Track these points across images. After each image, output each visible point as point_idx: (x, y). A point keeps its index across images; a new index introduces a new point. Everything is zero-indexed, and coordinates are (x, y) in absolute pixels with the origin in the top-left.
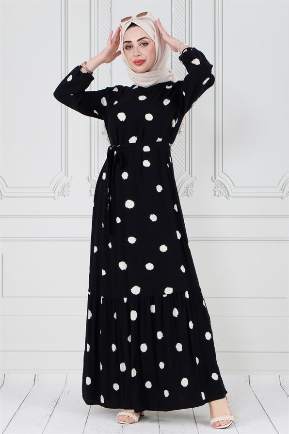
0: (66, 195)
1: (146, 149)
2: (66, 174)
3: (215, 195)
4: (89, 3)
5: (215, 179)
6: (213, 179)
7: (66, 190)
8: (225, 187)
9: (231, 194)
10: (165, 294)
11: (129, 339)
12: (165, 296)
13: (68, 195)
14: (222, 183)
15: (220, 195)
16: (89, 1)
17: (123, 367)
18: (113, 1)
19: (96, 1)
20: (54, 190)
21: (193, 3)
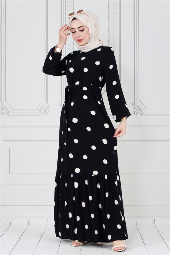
0: (47, 114)
1: (85, 89)
2: (47, 101)
3: (134, 114)
4: (60, 2)
5: (135, 104)
6: (133, 104)
7: (47, 111)
8: (140, 109)
9: (144, 113)
10: (93, 174)
11: (74, 199)
12: (93, 175)
13: (48, 114)
14: (138, 107)
15: (137, 114)
16: (60, 1)
17: (70, 215)
18: (74, 1)
19: (65, 0)
20: (40, 111)
21: (121, 1)
